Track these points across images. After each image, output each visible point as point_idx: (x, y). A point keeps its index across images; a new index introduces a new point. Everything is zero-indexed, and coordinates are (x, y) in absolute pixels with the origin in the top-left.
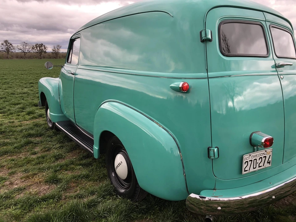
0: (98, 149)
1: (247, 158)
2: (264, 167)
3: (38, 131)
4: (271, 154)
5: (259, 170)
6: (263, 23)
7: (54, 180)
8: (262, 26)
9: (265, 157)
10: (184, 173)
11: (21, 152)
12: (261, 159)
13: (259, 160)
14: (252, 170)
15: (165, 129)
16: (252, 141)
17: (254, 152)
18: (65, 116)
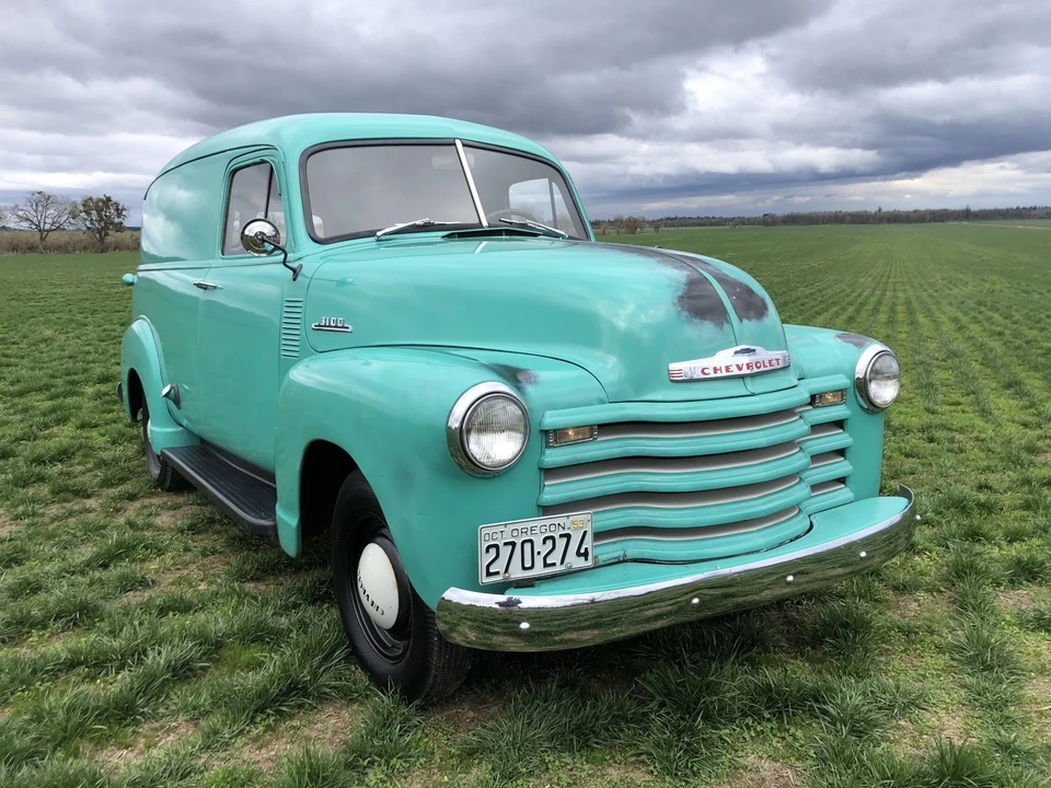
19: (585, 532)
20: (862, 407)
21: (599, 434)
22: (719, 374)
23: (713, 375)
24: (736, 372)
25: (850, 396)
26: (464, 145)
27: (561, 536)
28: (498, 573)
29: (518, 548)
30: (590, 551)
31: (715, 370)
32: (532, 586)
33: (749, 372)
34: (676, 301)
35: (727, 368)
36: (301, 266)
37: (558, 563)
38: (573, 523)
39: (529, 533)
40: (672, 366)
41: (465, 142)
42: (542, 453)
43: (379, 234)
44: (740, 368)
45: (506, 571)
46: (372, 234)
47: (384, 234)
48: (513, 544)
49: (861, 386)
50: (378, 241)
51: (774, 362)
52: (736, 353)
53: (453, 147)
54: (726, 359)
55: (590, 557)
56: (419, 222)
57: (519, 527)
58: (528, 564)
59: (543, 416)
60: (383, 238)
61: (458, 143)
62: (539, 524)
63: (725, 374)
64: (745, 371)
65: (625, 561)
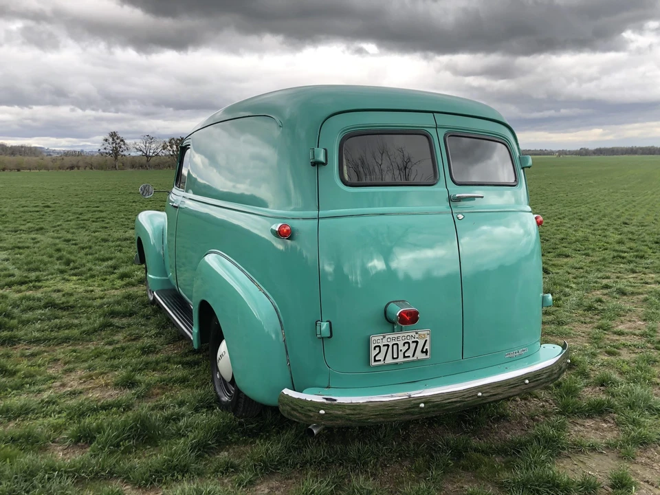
0: (198, 333)
1: (377, 339)
2: (415, 358)
3: (127, 307)
4: (428, 338)
5: (404, 362)
6: (432, 132)
7: (129, 383)
8: (428, 136)
9: (417, 342)
10: (288, 361)
11: (90, 341)
12: (407, 345)
13: (404, 345)
14: (389, 360)
15: (266, 295)
16: (388, 315)
17: (394, 332)
18: (168, 281)
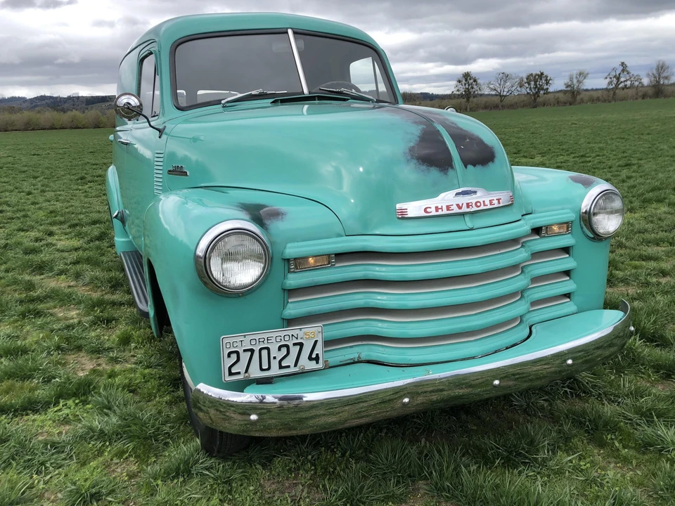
19: (316, 342)
20: (587, 236)
21: (336, 262)
22: (440, 212)
23: (434, 213)
24: (456, 210)
25: (576, 227)
26: (295, 33)
27: (295, 344)
28: (239, 373)
29: (256, 355)
30: (320, 356)
31: (437, 209)
32: (271, 383)
33: (468, 210)
34: (407, 151)
35: (448, 208)
36: (165, 127)
37: (292, 365)
38: (306, 334)
39: (266, 341)
40: (398, 206)
41: (295, 30)
42: (285, 277)
43: (223, 102)
44: (460, 207)
45: (246, 371)
46: (218, 102)
47: (228, 102)
48: (252, 351)
49: (587, 219)
50: (223, 107)
51: (495, 202)
52: (457, 194)
53: (286, 35)
54: (447, 200)
55: (321, 361)
56: (254, 93)
57: (257, 337)
58: (265, 366)
59: (285, 248)
60: (228, 105)
61: (290, 32)
62: (274, 335)
63: (445, 212)
64: (465, 209)
65: (360, 362)
